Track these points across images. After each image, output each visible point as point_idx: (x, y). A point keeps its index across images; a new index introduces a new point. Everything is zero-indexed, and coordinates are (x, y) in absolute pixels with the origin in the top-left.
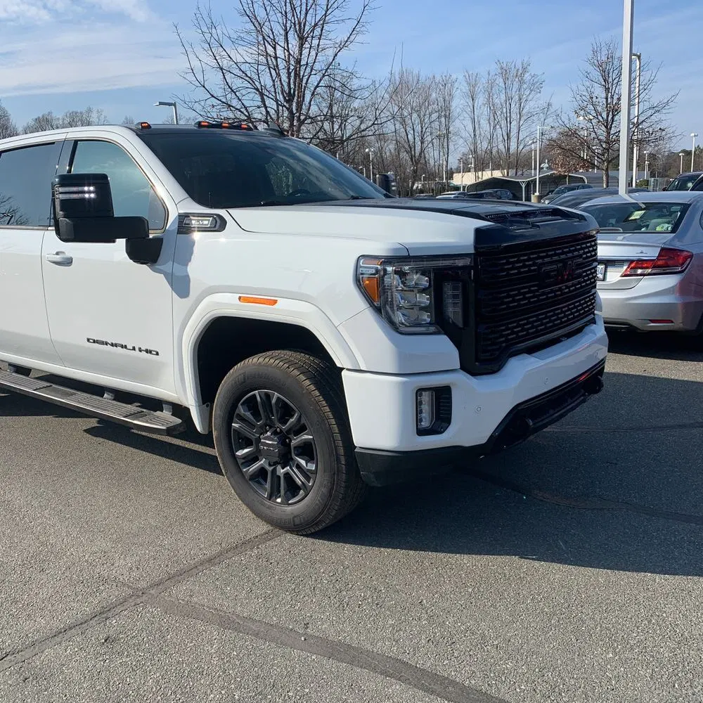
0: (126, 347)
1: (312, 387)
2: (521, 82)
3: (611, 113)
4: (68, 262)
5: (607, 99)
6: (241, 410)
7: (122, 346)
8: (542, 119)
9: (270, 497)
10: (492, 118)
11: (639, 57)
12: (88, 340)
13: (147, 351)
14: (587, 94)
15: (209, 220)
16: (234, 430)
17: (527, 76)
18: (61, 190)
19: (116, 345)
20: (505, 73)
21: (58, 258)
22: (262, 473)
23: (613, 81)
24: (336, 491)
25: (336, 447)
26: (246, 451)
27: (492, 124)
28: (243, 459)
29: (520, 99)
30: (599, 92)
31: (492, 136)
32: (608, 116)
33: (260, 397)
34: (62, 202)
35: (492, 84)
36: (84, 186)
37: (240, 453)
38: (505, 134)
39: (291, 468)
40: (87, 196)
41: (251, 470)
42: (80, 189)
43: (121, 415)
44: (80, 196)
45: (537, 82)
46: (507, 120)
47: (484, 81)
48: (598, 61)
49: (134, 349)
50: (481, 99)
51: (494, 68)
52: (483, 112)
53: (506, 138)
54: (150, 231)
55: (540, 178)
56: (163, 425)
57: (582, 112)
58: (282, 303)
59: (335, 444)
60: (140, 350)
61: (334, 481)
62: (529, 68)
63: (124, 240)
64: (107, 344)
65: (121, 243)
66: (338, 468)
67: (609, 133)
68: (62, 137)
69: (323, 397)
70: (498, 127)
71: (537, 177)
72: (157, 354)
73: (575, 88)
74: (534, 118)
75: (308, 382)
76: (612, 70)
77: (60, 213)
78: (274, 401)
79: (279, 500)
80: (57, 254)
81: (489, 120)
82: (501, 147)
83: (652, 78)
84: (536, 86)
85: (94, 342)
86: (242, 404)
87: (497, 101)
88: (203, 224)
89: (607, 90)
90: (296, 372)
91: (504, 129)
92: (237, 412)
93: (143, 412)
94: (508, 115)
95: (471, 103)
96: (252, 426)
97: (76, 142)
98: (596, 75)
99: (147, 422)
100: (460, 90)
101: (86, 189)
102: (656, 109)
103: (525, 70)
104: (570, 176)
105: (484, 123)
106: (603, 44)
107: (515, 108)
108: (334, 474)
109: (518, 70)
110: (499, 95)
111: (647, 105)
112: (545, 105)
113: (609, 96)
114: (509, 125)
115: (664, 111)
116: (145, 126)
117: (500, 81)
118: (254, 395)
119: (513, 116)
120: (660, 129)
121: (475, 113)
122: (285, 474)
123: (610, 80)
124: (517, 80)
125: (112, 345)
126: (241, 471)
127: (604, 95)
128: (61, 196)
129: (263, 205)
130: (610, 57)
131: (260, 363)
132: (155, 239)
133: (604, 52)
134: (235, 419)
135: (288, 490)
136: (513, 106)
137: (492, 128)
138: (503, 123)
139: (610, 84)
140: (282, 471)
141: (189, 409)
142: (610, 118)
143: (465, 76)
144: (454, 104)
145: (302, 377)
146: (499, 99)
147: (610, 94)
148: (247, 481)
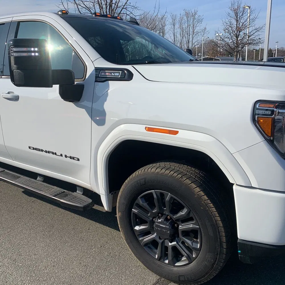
0: (56, 154)
1: (202, 193)
2: (194, 19)
3: (238, 32)
4: (16, 98)
5: (237, 25)
6: (140, 201)
7: (53, 153)
8: (202, 35)
9: (160, 259)
10: (182, 33)
11: (250, 7)
12: (30, 148)
13: (71, 158)
14: (229, 23)
15: (119, 73)
16: (133, 213)
17: (196, 16)
18: (15, 49)
19: (49, 152)
20: (187, 14)
21: (9, 96)
22: (154, 243)
23: (240, 17)
24: (217, 264)
25: (220, 236)
26: (142, 227)
27: (182, 36)
28: (140, 232)
29: (193, 26)
30: (234, 22)
31: (181, 41)
32: (237, 32)
33: (156, 194)
34: (16, 58)
35: (181, 19)
36: (31, 47)
37: (137, 228)
38: (187, 40)
39: (177, 243)
40: (33, 54)
41: (145, 240)
42: (28, 49)
43: (51, 195)
44: (29, 54)
45: (200, 19)
46: (188, 34)
47: (178, 18)
48: (234, 8)
49: (61, 155)
50: (177, 26)
51: (183, 13)
52: (178, 31)
53: (187, 42)
54: (75, 80)
55: (203, 59)
56: (81, 203)
57: (227, 31)
58: (182, 133)
59: (219, 234)
60: (66, 156)
61: (216, 259)
62: (197, 12)
63: (58, 85)
64: (42, 151)
65: (56, 87)
66: (220, 250)
67: (237, 40)
68: (10, 20)
69: (210, 201)
70: (184, 37)
71: (202, 58)
72: (78, 160)
73: (224, 20)
74: (199, 34)
75: (198, 189)
76: (239, 13)
77: (14, 66)
78: (167, 199)
79: (167, 262)
80: (9, 93)
81: (180, 34)
82: (185, 46)
83: (256, 16)
84: (200, 21)
85: (34, 149)
86: (141, 198)
87: (184, 26)
88: (114, 75)
89: (237, 21)
90: (188, 181)
91: (187, 38)
92: (136, 202)
93: (64, 192)
94: (189, 32)
95: (173, 27)
96: (147, 212)
97: (19, 23)
98: (233, 14)
99: (69, 201)
100: (169, 21)
101: (32, 49)
102: (257, 30)
103: (196, 14)
104: (215, 59)
105: (178, 35)
106: (236, 1)
107: (191, 30)
108: (217, 254)
109: (193, 14)
110: (184, 24)
111: (254, 28)
112: (204, 28)
113: (238, 24)
114: (189, 37)
115: (260, 31)
116: (64, 13)
117: (185, 18)
118: (151, 193)
119: (191, 33)
120: (259, 38)
121: (175, 31)
122: (172, 247)
123: (238, 17)
124: (192, 17)
125: (46, 152)
126: (137, 240)
127: (236, 23)
128: (15, 54)
129: (148, 63)
130: (239, 7)
131: (158, 173)
132: (78, 85)
133: (236, 4)
134: (134, 206)
135: (174, 257)
136: (190, 28)
137: (182, 38)
138: (186, 36)
139: (238, 19)
140: (170, 244)
141: (100, 196)
142: (238, 33)
143: (171, 16)
144: (166, 28)
145: (193, 185)
146: (185, 26)
147: (238, 23)
148: (142, 246)
